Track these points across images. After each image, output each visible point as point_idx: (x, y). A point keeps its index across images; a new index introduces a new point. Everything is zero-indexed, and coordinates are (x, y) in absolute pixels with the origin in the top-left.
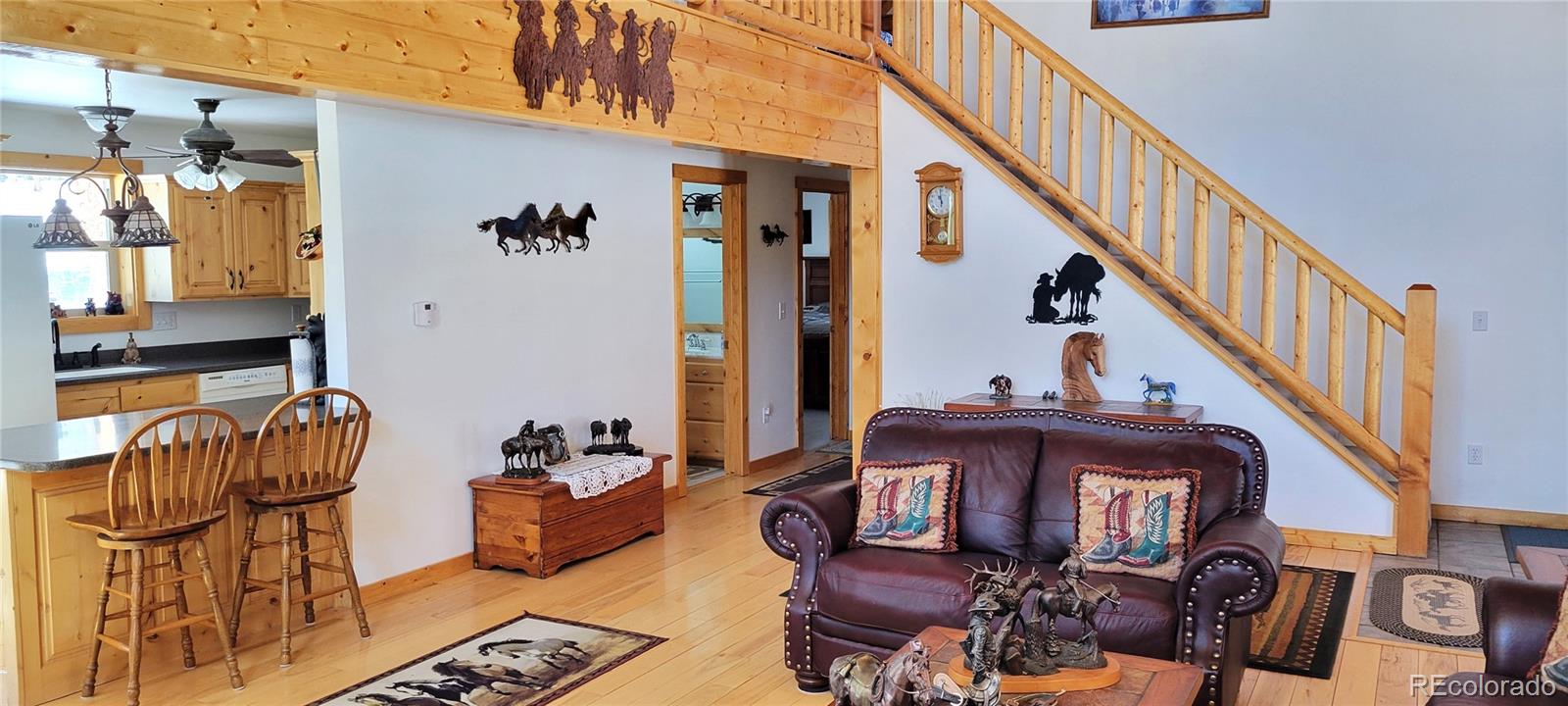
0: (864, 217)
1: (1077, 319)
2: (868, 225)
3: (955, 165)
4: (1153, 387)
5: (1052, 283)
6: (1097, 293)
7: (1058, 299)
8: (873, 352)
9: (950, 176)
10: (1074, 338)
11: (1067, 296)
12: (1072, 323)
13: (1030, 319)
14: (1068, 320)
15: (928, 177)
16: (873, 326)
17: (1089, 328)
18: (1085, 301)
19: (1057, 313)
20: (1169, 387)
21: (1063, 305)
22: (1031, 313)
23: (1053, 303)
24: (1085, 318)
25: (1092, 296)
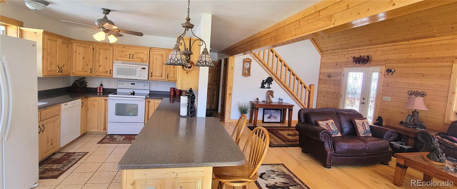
0: (231, 67)
1: (268, 88)
2: (232, 68)
3: (251, 59)
4: (280, 99)
5: (265, 82)
6: (272, 84)
7: (265, 84)
8: (231, 93)
9: (250, 61)
10: (268, 91)
11: (267, 84)
12: (267, 89)
13: (260, 88)
14: (267, 88)
15: (245, 60)
16: (231, 88)
17: (270, 89)
18: (270, 85)
19: (265, 87)
20: (282, 100)
21: (266, 85)
22: (261, 87)
23: (264, 85)
24: (269, 88)
25: (271, 84)
